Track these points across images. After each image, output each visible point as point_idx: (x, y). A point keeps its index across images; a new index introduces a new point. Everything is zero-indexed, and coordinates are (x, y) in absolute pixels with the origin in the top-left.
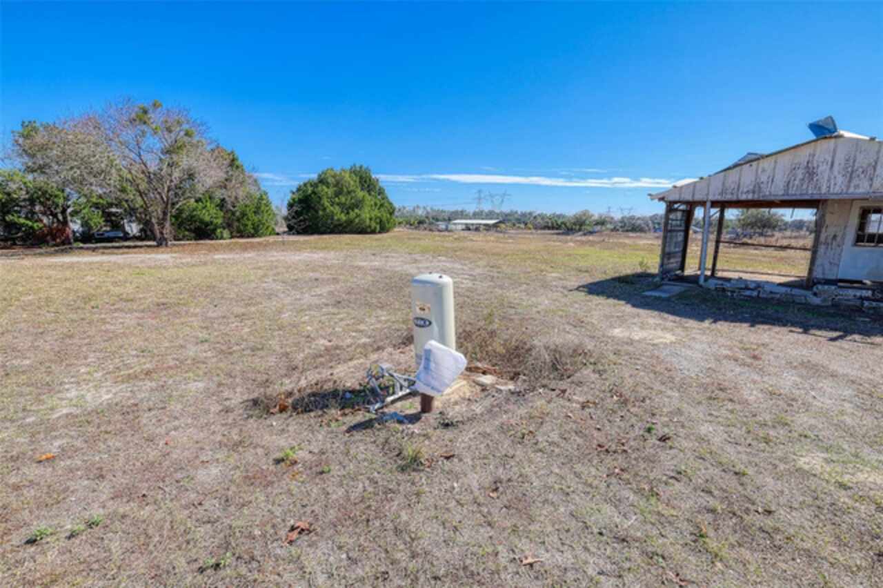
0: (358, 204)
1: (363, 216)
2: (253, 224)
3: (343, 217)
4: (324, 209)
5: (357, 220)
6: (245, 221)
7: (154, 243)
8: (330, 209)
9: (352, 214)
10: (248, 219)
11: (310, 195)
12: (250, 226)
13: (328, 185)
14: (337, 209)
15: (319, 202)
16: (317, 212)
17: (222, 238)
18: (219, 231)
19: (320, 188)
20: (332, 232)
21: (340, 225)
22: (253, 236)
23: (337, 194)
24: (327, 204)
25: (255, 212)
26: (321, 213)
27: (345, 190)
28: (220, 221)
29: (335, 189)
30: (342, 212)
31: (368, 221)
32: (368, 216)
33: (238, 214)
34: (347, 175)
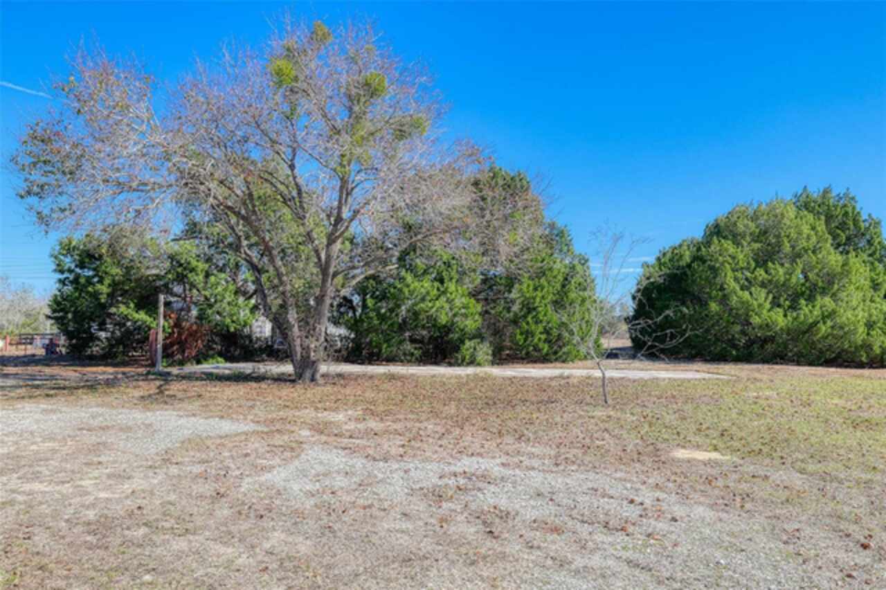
0: (827, 284)
1: (846, 316)
2: (547, 332)
3: (780, 319)
4: (724, 300)
5: (823, 329)
6: (529, 324)
7: (288, 368)
8: (739, 296)
9: (808, 312)
10: (537, 322)
11: (689, 266)
12: (539, 337)
13: (736, 238)
14: (761, 297)
15: (710, 283)
16: (704, 304)
17: (473, 362)
18: (468, 344)
19: (715, 247)
20: (746, 357)
21: (772, 339)
22: (544, 360)
23: (762, 260)
24: (732, 284)
25: (555, 303)
26: (714, 307)
27: (787, 248)
28: (471, 324)
29: (757, 246)
30: (776, 304)
31: (862, 329)
32: (862, 315)
33: (516, 308)
34: (791, 212)
